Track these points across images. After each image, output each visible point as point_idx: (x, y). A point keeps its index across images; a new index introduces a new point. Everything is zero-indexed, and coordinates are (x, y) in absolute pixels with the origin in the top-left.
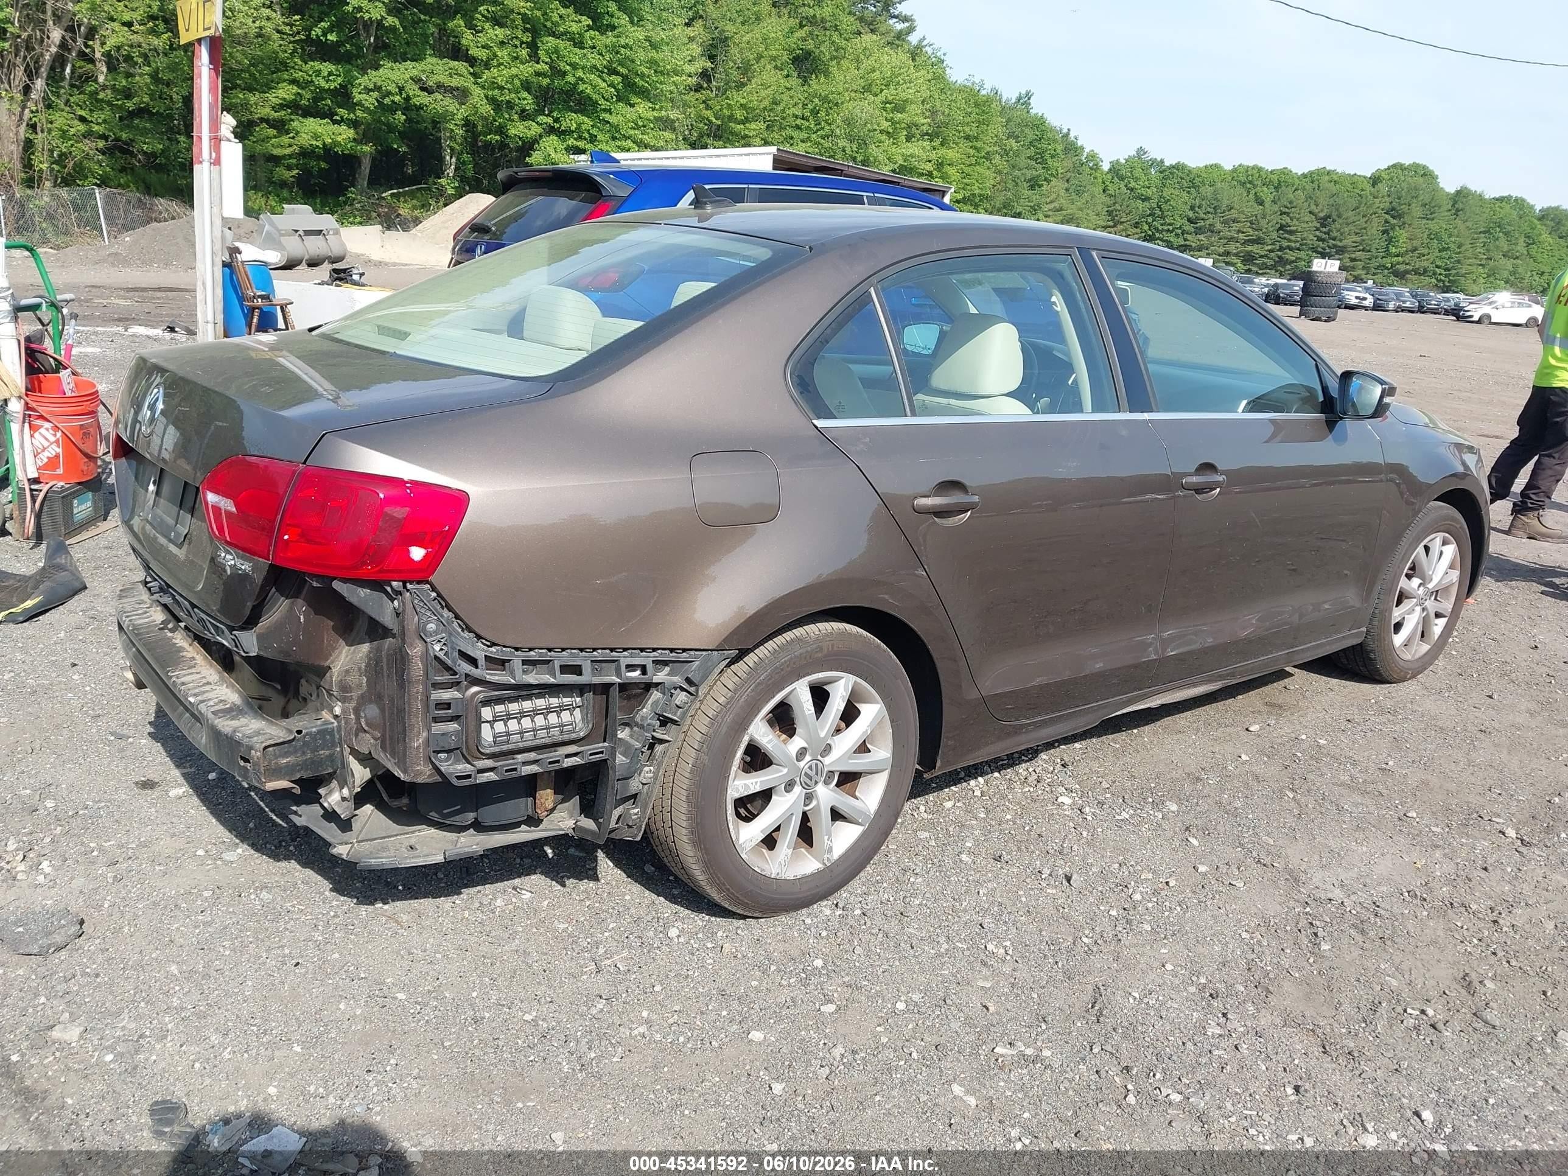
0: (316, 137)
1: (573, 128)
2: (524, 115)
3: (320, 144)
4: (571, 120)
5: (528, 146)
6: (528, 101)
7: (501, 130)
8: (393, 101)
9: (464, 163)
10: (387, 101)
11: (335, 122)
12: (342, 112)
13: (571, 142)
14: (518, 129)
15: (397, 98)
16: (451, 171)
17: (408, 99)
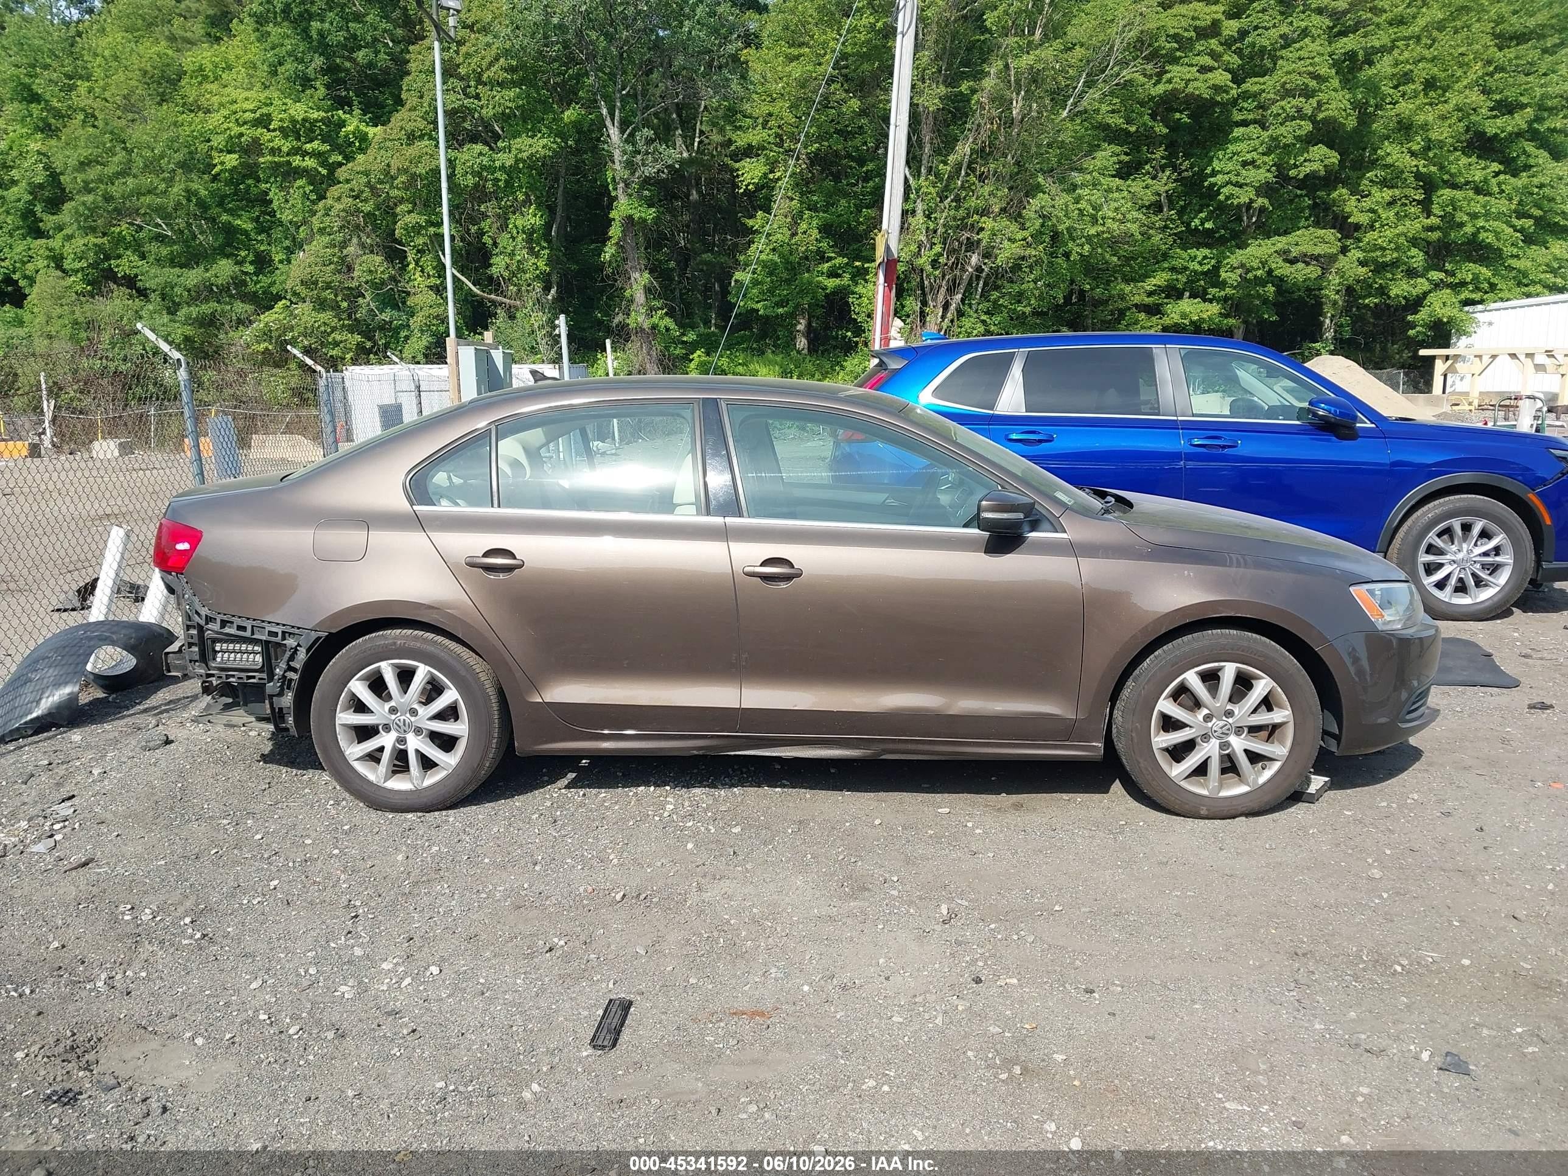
0: (1184, 315)
1: (1468, 280)
2: (1411, 273)
3: (1187, 322)
4: (1468, 271)
5: (1415, 304)
6: (1417, 258)
7: (1382, 291)
8: (1255, 276)
9: (1342, 326)
10: (1250, 276)
11: (1205, 301)
12: (1213, 291)
13: (1465, 295)
14: (1400, 288)
15: (1259, 273)
16: (1329, 335)
17: (1270, 272)
